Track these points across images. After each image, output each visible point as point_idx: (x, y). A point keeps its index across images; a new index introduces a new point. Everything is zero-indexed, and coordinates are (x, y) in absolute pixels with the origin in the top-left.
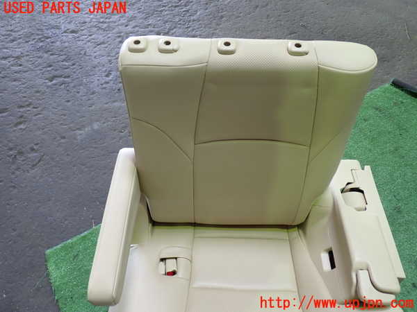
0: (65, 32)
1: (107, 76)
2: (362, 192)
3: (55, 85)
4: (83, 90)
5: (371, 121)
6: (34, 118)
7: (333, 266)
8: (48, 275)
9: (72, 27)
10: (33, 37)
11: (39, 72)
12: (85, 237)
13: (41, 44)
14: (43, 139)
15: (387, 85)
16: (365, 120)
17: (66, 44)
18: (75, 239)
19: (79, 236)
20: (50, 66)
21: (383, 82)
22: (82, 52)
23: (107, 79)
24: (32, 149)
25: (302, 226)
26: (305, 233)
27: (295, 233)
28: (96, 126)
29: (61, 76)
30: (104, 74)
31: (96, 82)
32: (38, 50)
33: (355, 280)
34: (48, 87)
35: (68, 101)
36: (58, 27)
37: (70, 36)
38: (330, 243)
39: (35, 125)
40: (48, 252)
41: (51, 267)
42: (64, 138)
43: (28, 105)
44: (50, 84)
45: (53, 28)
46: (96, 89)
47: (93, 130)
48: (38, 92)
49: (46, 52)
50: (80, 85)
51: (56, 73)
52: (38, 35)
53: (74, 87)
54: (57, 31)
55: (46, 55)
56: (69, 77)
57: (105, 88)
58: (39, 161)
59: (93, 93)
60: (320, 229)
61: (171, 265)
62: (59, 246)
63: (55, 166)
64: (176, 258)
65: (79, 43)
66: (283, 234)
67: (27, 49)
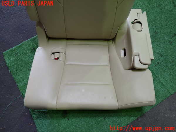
2: (141, 23)
7: (125, 55)
8: (5, 62)
12: (20, 46)
18: (15, 47)
19: (17, 46)
25: (113, 39)
26: (115, 42)
27: (111, 43)
33: (133, 60)
38: (125, 46)
41: (6, 59)
60: (121, 40)
61: (57, 56)
62: (8, 50)
64: (59, 53)
66: (106, 43)
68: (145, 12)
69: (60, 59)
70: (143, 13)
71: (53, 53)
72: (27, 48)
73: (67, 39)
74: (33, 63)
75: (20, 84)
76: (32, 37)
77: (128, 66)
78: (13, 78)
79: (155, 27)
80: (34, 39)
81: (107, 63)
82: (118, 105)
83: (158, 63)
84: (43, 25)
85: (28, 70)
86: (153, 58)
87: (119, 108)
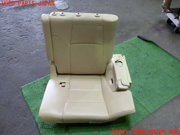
0: (26, 21)
1: (41, 35)
2: (121, 62)
3: (23, 38)
4: (33, 39)
5: (130, 48)
6: (16, 48)
7: (112, 83)
8: (22, 93)
9: (28, 19)
10: (14, 23)
11: (17, 34)
12: (34, 82)
13: (17, 25)
14: (19, 55)
15: (136, 37)
16: (128, 47)
17: (26, 25)
18: (31, 83)
19: (32, 82)
20: (21, 32)
21: (135, 36)
22: (33, 28)
23: (41, 36)
24: (15, 58)
25: (104, 74)
26: (105, 76)
27: (102, 76)
28: (38, 50)
29: (25, 35)
30: (40, 34)
31: (38, 37)
32: (16, 27)
34: (20, 38)
35: (28, 43)
36: (23, 20)
37: (28, 22)
38: (112, 77)
39: (16, 50)
40: (22, 87)
41: (23, 91)
42: (26, 54)
43: (14, 44)
44: (21, 37)
45: (21, 20)
46: (38, 39)
47: (37, 51)
48: (17, 40)
49: (20, 28)
50: (32, 38)
51: (23, 34)
52: (16, 22)
53: (30, 38)
54: (23, 21)
55: (19, 29)
56: (27, 35)
57: (41, 39)
58: (18, 61)
59: (37, 40)
60: (109, 75)
61: (63, 84)
62: (26, 85)
63: (24, 62)
64: (65, 83)
65: (31, 25)
67: (12, 26)
68: (124, 56)
69: (66, 87)
70: (123, 56)
71: (61, 83)
72: (40, 83)
73: (71, 74)
74: (45, 92)
75: (33, 109)
76: (44, 76)
77: (115, 89)
78: (27, 104)
79: (135, 68)
80: (46, 78)
81: (100, 90)
82: (108, 116)
83: (139, 92)
84: (56, 63)
85: (39, 99)
86: (131, 82)
87: (110, 118)
